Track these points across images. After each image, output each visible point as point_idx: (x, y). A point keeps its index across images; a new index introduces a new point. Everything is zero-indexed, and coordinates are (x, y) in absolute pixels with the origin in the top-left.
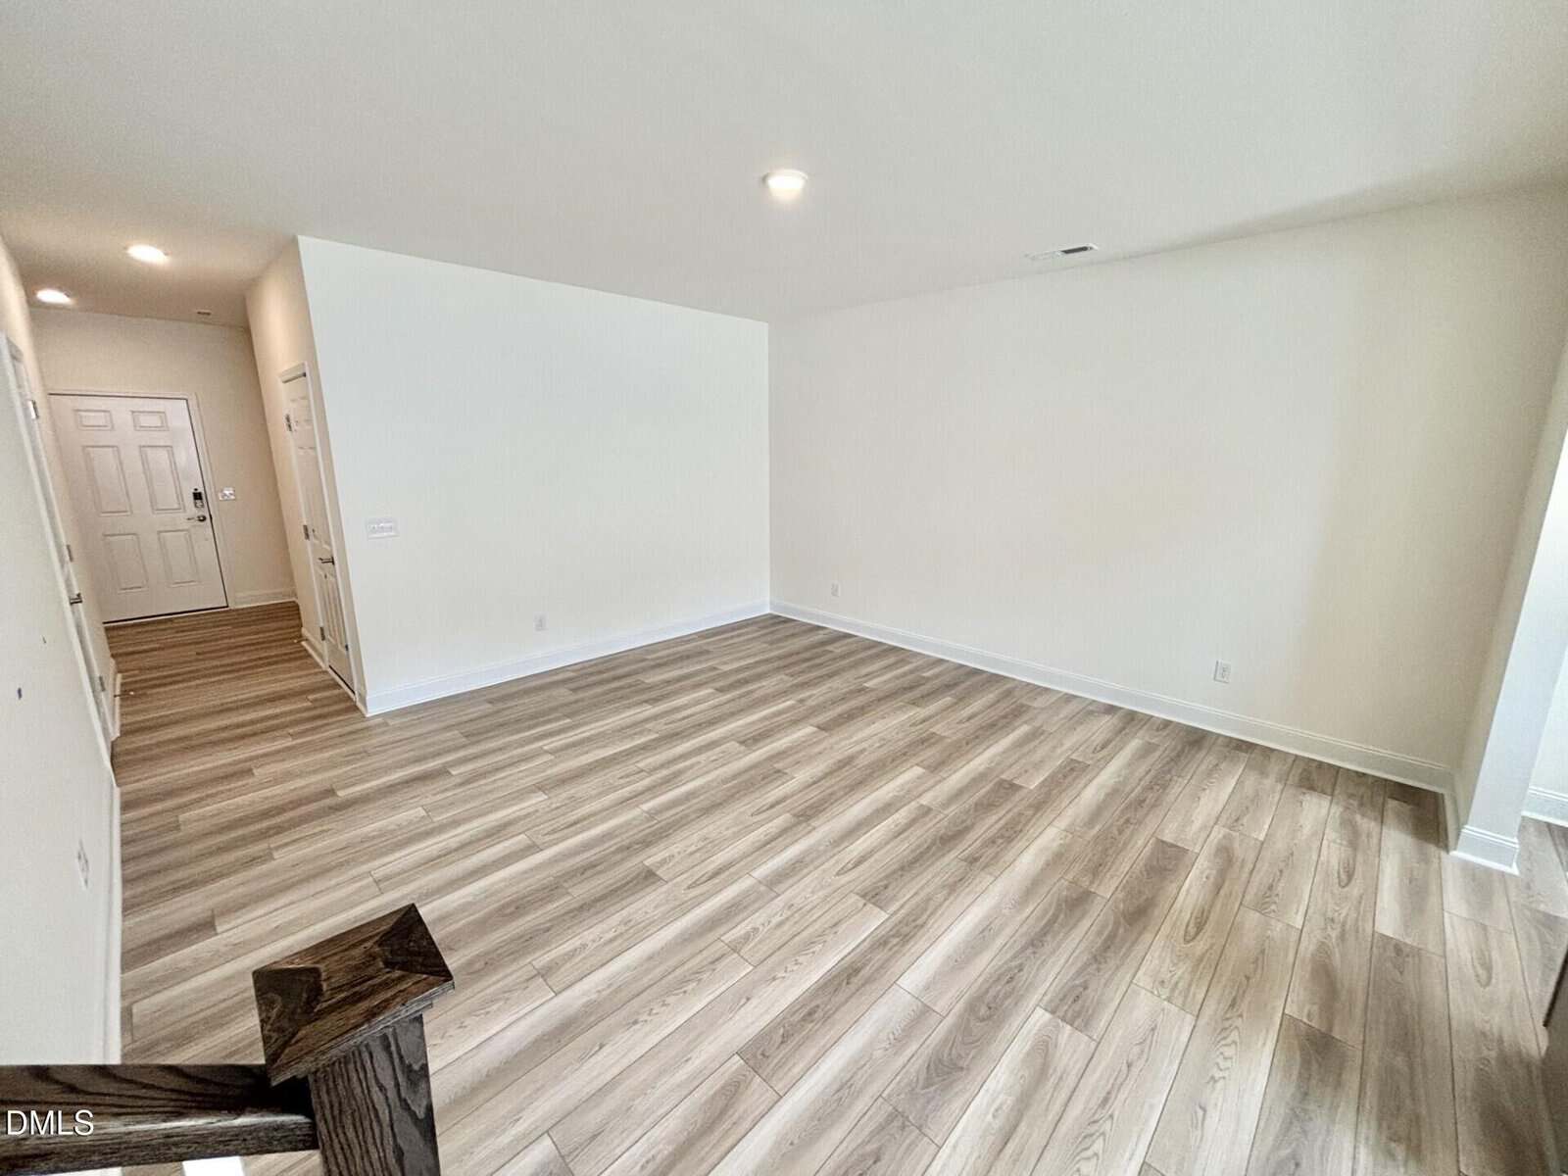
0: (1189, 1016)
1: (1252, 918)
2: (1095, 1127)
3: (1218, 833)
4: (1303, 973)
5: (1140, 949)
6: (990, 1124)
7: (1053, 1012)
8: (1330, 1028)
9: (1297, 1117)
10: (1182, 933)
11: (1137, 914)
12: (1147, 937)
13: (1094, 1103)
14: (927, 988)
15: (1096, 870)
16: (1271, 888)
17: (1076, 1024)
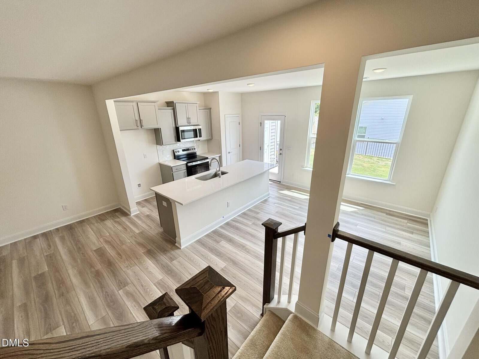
0: (136, 266)
1: (124, 247)
2: (145, 289)
3: (102, 240)
4: (137, 246)
5: (118, 267)
6: (137, 308)
7: (121, 289)
8: (148, 249)
9: (157, 260)
10: (119, 258)
11: (110, 264)
12: (116, 265)
13: (142, 288)
14: (97, 317)
15: (92, 266)
16: (120, 240)
17: (126, 285)
